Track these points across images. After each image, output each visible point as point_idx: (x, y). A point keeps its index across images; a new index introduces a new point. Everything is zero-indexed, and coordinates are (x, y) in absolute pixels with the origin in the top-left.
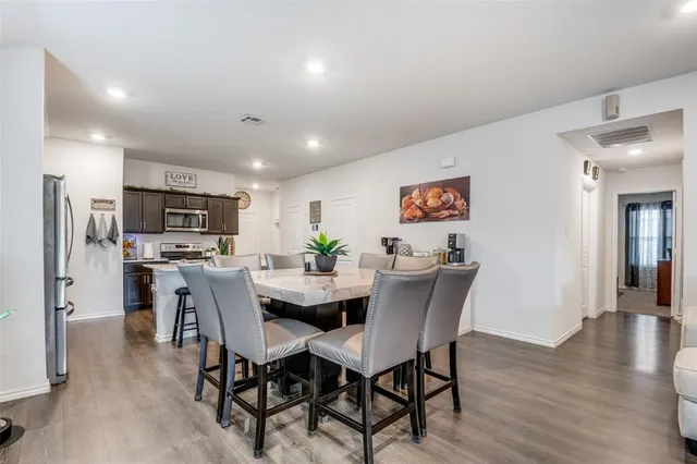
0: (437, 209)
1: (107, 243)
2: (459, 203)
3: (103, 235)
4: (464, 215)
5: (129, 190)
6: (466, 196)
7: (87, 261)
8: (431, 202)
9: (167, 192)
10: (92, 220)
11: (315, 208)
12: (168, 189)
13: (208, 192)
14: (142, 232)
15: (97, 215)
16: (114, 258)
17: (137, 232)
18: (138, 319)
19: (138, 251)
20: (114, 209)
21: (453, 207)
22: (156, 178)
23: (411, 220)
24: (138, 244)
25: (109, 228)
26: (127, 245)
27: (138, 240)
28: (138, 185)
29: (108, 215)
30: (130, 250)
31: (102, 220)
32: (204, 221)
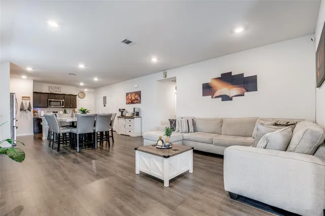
0: (134, 100)
1: (27, 111)
2: (139, 98)
3: (26, 108)
4: (139, 102)
5: (35, 93)
6: (140, 96)
7: (21, 116)
8: (133, 98)
9: (49, 94)
10: (22, 103)
11: (105, 98)
12: (49, 92)
13: (64, 93)
14: (40, 107)
15: (24, 102)
16: (30, 116)
17: (38, 107)
18: (38, 135)
19: (39, 114)
20: (30, 100)
21: (137, 100)
22: (45, 89)
23: (129, 103)
24: (39, 111)
25: (28, 106)
26: (34, 112)
27: (39, 110)
28: (39, 91)
29: (28, 102)
30: (36, 114)
31: (26, 103)
32: (63, 103)
